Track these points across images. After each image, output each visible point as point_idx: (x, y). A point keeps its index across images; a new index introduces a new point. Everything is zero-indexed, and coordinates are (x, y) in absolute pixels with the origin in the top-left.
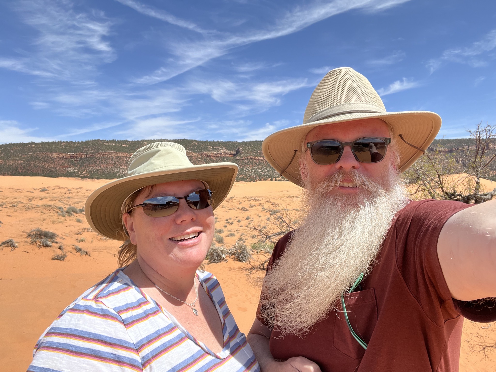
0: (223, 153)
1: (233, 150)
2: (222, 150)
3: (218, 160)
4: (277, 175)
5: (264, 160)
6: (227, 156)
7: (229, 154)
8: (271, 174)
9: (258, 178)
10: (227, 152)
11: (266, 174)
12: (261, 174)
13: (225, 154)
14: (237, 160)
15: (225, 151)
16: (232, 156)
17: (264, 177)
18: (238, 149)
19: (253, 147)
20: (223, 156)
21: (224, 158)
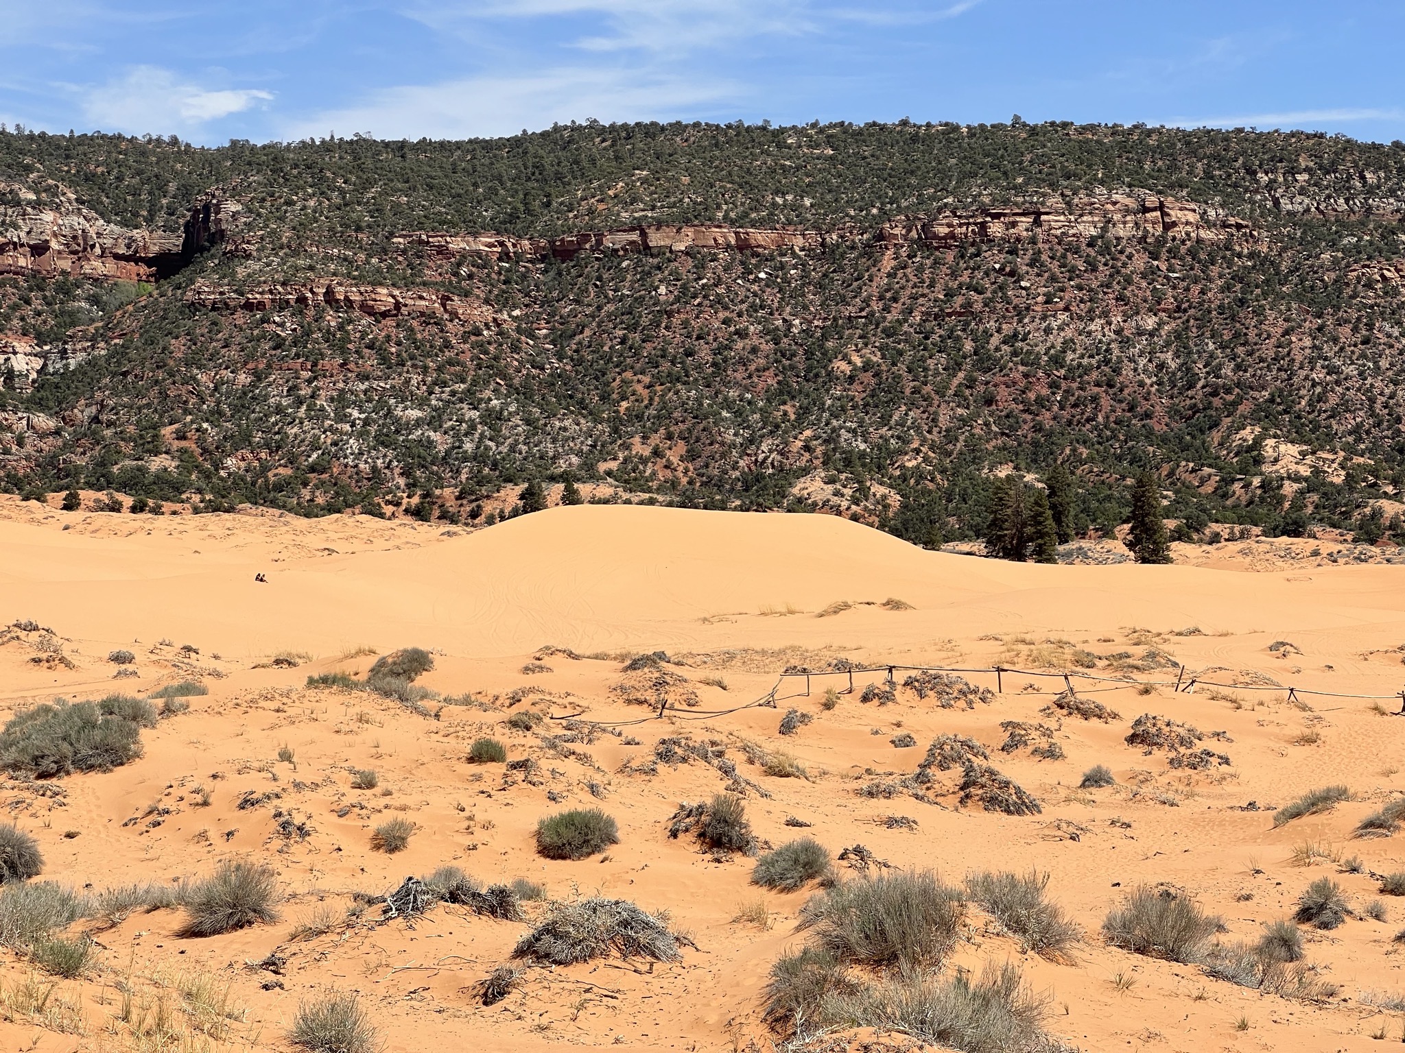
0: (54, 245)
1: (150, 220)
2: (48, 216)
3: (15, 307)
4: (575, 460)
5: (454, 315)
6: (95, 266)
7: (117, 257)
8: (513, 449)
9: (402, 482)
10: (92, 232)
11: (468, 446)
12: (431, 443)
13: (79, 247)
14: (194, 307)
15: (77, 222)
16: (143, 269)
17: (458, 472)
18: (207, 208)
19: (342, 192)
20: (64, 273)
21: (66, 289)
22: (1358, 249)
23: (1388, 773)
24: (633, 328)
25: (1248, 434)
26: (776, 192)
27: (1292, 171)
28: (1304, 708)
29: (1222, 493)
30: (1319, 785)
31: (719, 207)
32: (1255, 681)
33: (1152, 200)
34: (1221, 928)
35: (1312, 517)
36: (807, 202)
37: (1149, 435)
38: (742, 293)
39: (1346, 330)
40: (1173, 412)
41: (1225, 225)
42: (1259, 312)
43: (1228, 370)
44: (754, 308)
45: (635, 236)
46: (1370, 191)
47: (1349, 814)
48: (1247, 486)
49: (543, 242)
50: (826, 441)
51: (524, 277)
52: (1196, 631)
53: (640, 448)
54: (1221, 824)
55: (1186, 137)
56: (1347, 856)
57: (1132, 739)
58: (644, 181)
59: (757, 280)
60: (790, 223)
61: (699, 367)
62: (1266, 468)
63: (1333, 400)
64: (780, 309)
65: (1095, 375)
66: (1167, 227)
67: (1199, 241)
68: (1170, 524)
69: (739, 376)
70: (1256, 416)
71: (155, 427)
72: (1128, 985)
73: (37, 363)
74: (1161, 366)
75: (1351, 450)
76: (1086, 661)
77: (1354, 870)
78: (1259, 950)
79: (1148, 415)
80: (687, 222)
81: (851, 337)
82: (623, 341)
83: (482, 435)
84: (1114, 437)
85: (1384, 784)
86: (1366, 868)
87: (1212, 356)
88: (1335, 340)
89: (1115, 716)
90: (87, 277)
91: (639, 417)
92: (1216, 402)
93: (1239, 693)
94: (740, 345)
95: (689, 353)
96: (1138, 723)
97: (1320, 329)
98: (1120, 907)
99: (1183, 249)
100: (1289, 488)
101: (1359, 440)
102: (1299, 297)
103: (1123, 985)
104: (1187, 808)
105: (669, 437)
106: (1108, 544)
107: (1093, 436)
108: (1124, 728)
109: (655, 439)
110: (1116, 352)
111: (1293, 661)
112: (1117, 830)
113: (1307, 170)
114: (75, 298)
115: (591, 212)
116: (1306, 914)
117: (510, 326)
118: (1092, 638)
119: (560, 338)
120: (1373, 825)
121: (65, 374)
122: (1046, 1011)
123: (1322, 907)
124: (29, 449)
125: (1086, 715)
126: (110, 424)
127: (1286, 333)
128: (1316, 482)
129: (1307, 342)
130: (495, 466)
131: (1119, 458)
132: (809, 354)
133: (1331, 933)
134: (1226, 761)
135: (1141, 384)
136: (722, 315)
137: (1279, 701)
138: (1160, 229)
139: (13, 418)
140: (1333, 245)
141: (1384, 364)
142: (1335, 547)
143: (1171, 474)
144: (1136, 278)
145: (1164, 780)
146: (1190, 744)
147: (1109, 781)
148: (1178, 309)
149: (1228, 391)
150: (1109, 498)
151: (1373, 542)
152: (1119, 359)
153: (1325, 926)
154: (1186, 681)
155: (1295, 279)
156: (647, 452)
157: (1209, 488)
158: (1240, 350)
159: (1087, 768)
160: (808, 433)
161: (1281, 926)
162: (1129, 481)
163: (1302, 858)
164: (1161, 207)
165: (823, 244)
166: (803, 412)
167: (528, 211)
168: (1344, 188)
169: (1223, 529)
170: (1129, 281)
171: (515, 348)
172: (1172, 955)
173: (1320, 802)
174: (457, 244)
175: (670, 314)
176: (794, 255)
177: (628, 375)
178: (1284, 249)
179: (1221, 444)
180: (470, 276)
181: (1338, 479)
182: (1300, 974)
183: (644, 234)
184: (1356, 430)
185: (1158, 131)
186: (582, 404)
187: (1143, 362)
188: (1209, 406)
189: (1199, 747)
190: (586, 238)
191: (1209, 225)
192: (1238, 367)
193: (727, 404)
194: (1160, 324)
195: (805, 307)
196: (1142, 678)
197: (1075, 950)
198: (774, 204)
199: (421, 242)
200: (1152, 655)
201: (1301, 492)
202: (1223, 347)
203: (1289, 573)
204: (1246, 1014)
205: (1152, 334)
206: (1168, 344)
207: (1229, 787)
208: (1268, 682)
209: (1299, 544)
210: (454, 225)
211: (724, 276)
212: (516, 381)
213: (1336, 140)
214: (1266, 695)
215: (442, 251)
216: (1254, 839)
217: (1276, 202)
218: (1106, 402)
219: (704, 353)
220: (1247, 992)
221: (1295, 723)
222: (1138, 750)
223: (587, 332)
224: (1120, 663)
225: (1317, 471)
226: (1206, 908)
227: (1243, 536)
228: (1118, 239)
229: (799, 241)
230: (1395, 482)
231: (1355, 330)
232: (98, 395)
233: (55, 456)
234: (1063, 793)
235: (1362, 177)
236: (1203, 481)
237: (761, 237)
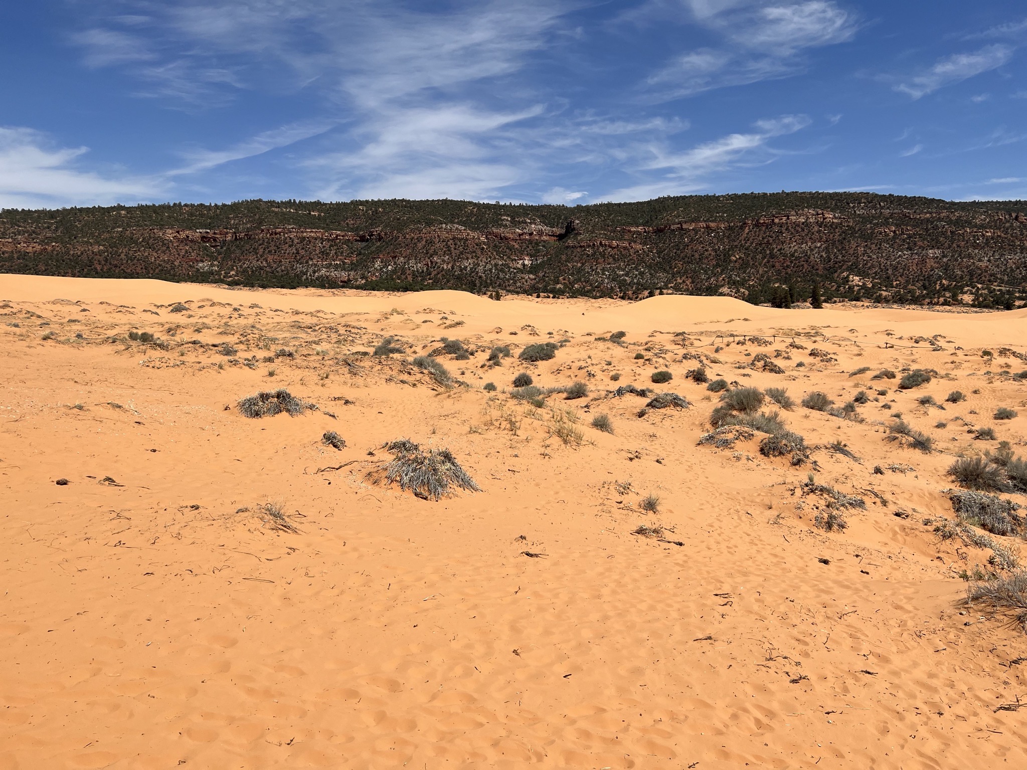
0: (534, 233)
1: (557, 226)
2: (533, 226)
3: (525, 249)
4: (662, 284)
5: (632, 247)
6: (545, 238)
7: (549, 235)
8: (647, 281)
9: (618, 290)
10: (543, 229)
11: (635, 281)
12: (626, 280)
13: (540, 233)
14: (568, 247)
15: (540, 227)
16: (555, 238)
17: (633, 287)
18: (571, 222)
19: (604, 217)
20: (537, 240)
21: (537, 244)
22: (877, 224)
23: (881, 364)
24: (678, 250)
25: (845, 274)
26: (717, 213)
27: (860, 203)
28: (858, 346)
29: (837, 290)
30: (862, 367)
31: (701, 217)
32: (845, 339)
33: (820, 212)
34: (833, 403)
35: (862, 296)
36: (725, 215)
37: (817, 275)
38: (707, 240)
39: (874, 246)
40: (825, 269)
41: (840, 218)
42: (849, 241)
43: (840, 257)
44: (710, 243)
45: (679, 226)
46: (882, 208)
47: (870, 374)
48: (844, 288)
49: (655, 228)
50: (728, 278)
51: (650, 237)
52: (829, 326)
53: (679, 281)
54: (835, 376)
55: (829, 194)
56: (869, 385)
57: (810, 355)
58: (682, 211)
59: (711, 236)
60: (720, 221)
61: (695, 259)
62: (850, 283)
63: (869, 265)
64: (717, 244)
65: (803, 259)
66: (824, 219)
67: (833, 222)
68: (823, 298)
69: (706, 261)
70: (847, 270)
71: (558, 277)
72: (808, 417)
73: (530, 262)
74: (821, 256)
75: (874, 278)
76: (798, 334)
77: (871, 389)
78: (844, 409)
79: (817, 270)
80: (693, 222)
81: (736, 250)
82: (676, 253)
83: (639, 278)
84: (808, 275)
85: (880, 367)
86: (874, 388)
87: (836, 253)
88: (870, 249)
89: (806, 348)
90: (542, 241)
91: (679, 273)
92: (837, 266)
93: (841, 342)
94: (706, 253)
95: (693, 256)
96: (812, 350)
97: (866, 245)
98: (806, 397)
99: (828, 225)
100: (856, 288)
101: (876, 275)
102: (860, 237)
103: (807, 417)
104: (825, 372)
105: (687, 277)
106: (805, 304)
107: (802, 275)
108: (808, 351)
109: (683, 278)
110: (809, 253)
111: (856, 334)
112: (806, 378)
113: (864, 203)
114: (539, 246)
115: (668, 220)
116: (857, 400)
117: (646, 250)
118: (800, 328)
119: (659, 253)
120: (876, 377)
121: (537, 265)
122: (785, 423)
123: (861, 398)
124: (528, 283)
125: (798, 348)
126: (547, 277)
127: (857, 247)
128: (864, 287)
129: (862, 249)
130: (642, 286)
131: (809, 281)
132: (725, 255)
133: (863, 405)
134: (836, 360)
135: (816, 261)
136: (701, 246)
137: (851, 344)
138: (822, 220)
139: (525, 276)
140: (871, 223)
141: (884, 255)
142: (868, 304)
143: (823, 285)
144: (815, 233)
145: (819, 365)
146: (826, 356)
147: (804, 365)
148: (827, 241)
149: (840, 263)
150: (806, 292)
151: (879, 303)
152: (810, 255)
153: (862, 403)
154: (825, 339)
155: (860, 232)
156: (681, 281)
157: (834, 289)
158: (844, 252)
159: (798, 362)
160: (724, 276)
161: (850, 403)
162: (812, 287)
163: (856, 385)
164: (823, 214)
165: (729, 226)
166: (722, 271)
167: (651, 220)
168: (874, 207)
169: (837, 300)
170: (813, 234)
171: (648, 256)
172: (820, 409)
173: (862, 371)
174: (633, 229)
175: (688, 246)
176: (721, 229)
177: (677, 262)
178: (857, 224)
179: (837, 277)
180: (636, 237)
181: (870, 286)
182: (855, 415)
183: (681, 225)
184: (875, 273)
185: (822, 193)
186: (665, 270)
187: (816, 255)
188: (835, 267)
189: (829, 356)
190: (667, 227)
191: (836, 218)
192: (843, 256)
193: (703, 269)
194: (822, 245)
195: (724, 243)
196: (814, 339)
197: (793, 407)
198: (716, 216)
199: (624, 229)
200: (817, 333)
201: (859, 289)
202: (839, 251)
203: (855, 311)
204: (840, 425)
205: (819, 248)
206: (823, 250)
207: (836, 367)
208: (849, 339)
209: (859, 303)
210: (632, 224)
211: (702, 235)
212: (648, 264)
213: (872, 194)
214: (848, 343)
215: (629, 231)
216: (843, 380)
217: (855, 212)
218: (806, 266)
219: (697, 256)
220: (840, 419)
221: (856, 350)
222: (812, 357)
223: (666, 251)
224: (808, 335)
225: (864, 284)
226: (830, 397)
227: (843, 301)
228: (811, 222)
229: (723, 225)
230: (886, 287)
231: (876, 246)
232: (545, 270)
233: (535, 285)
234: (791, 368)
235: (880, 204)
236: (832, 287)
237: (712, 225)
